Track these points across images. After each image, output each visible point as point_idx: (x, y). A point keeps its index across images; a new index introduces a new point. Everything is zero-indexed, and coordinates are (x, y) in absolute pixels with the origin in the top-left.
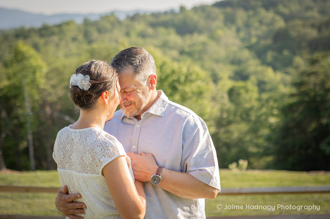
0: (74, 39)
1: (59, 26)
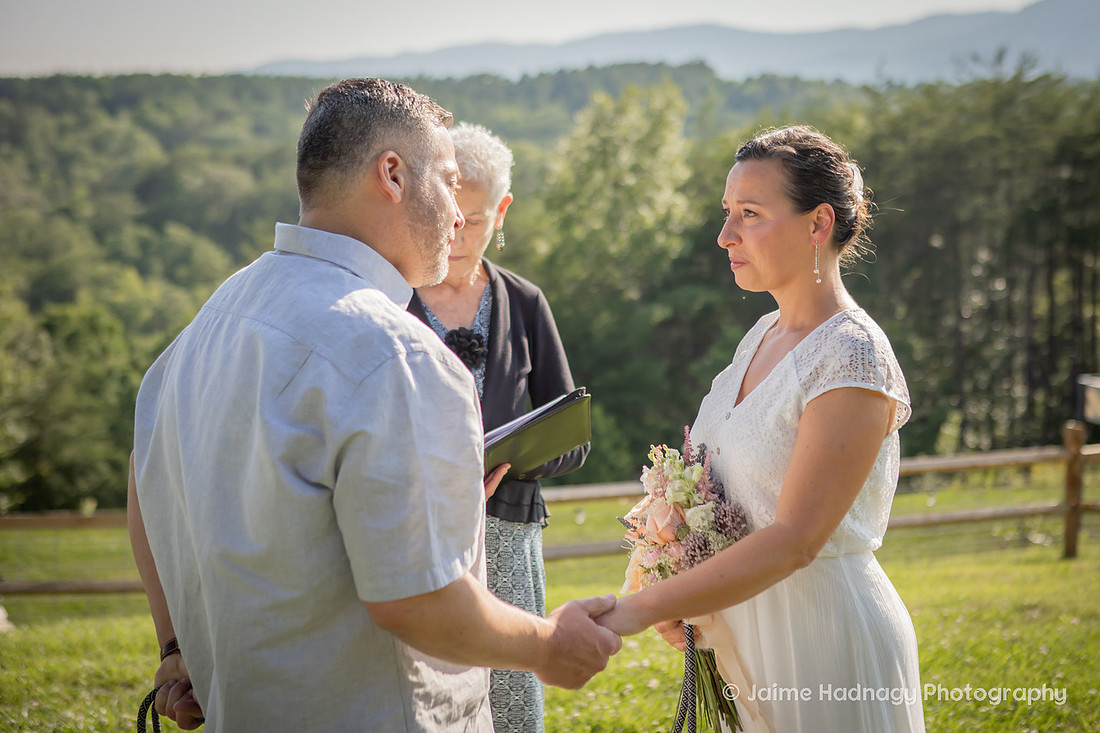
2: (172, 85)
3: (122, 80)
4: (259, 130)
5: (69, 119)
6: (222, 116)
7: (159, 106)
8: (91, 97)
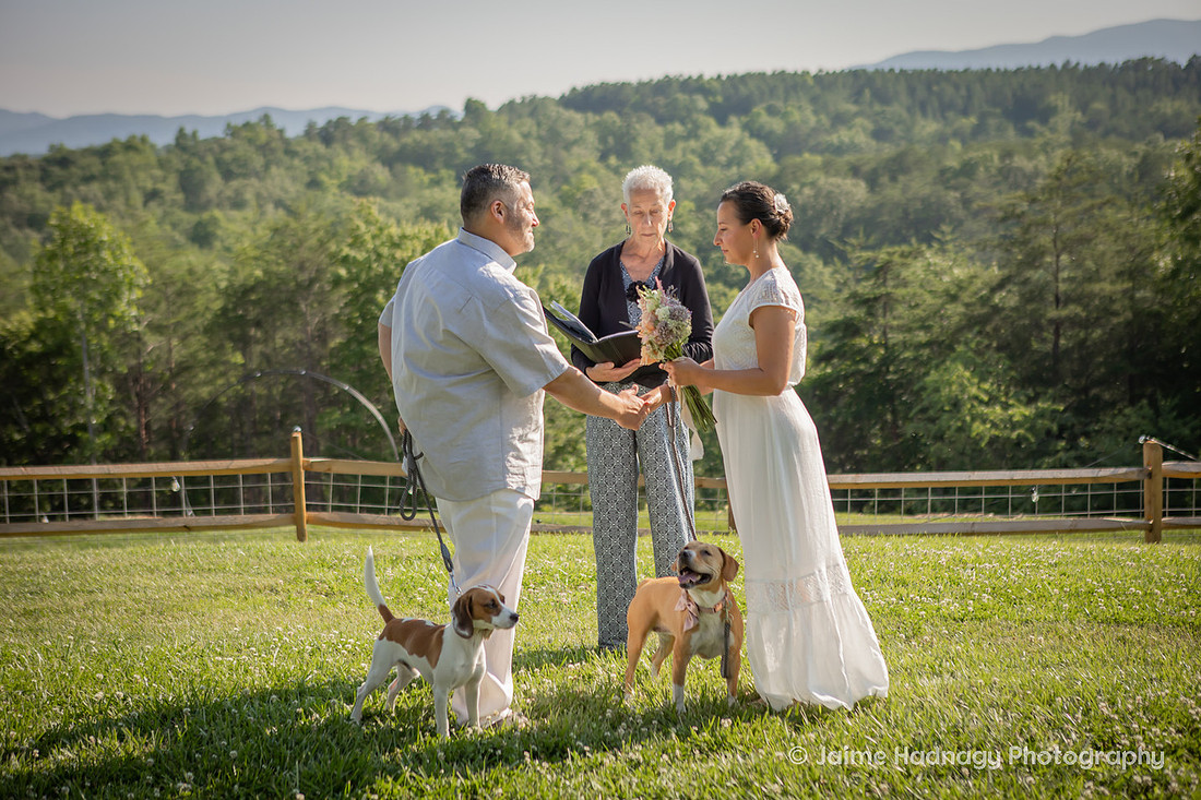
0: (152, 196)
1: (104, 153)
2: (788, 84)
3: (735, 81)
4: (879, 134)
5: (678, 128)
6: (840, 120)
7: (771, 111)
8: (702, 103)
